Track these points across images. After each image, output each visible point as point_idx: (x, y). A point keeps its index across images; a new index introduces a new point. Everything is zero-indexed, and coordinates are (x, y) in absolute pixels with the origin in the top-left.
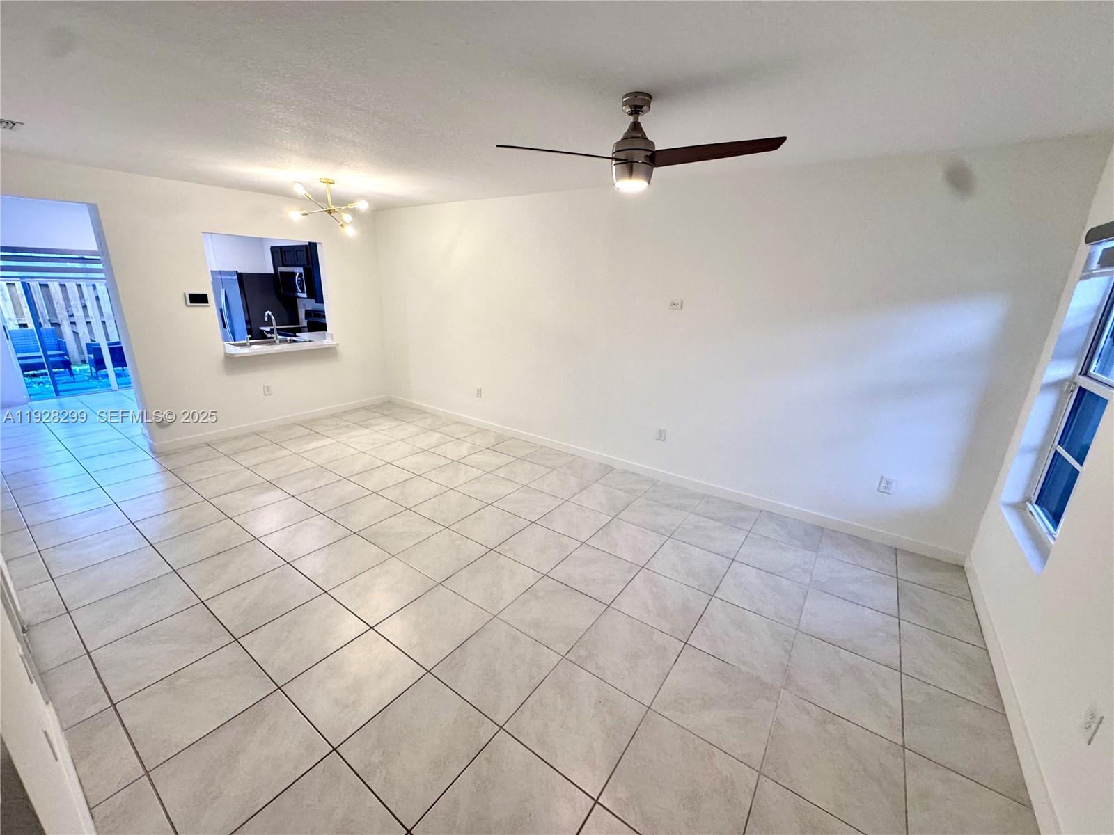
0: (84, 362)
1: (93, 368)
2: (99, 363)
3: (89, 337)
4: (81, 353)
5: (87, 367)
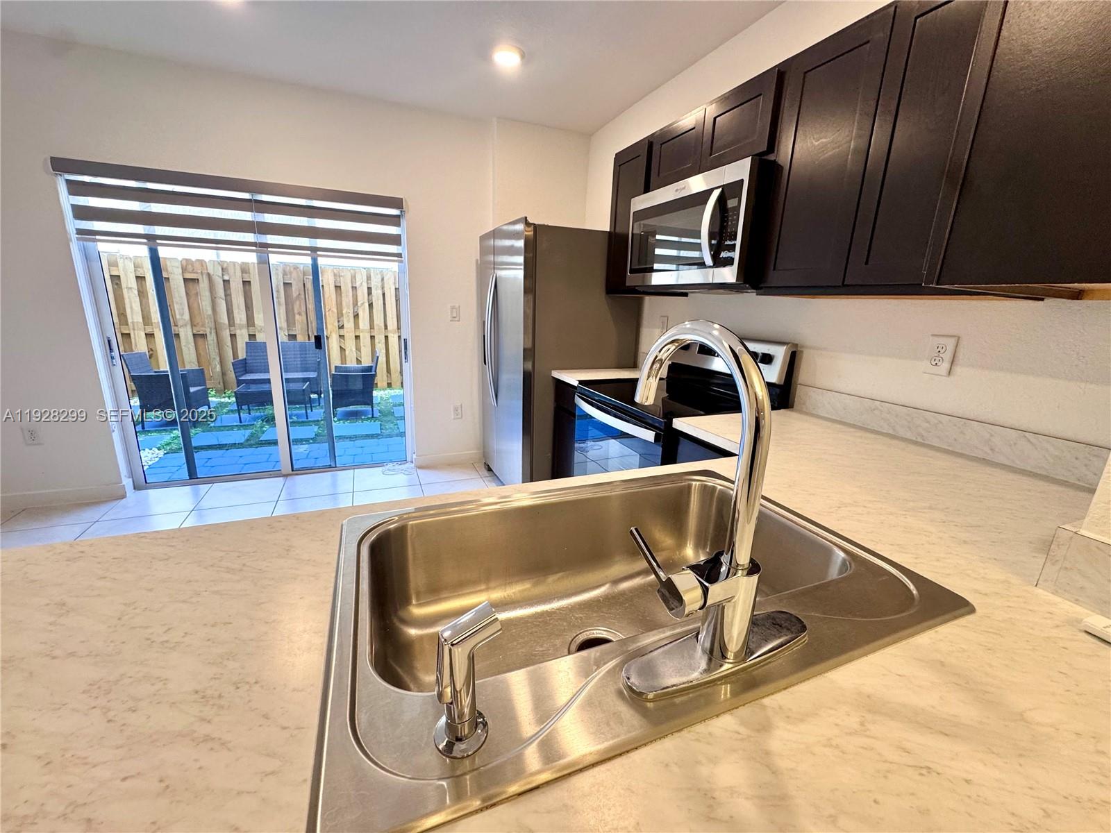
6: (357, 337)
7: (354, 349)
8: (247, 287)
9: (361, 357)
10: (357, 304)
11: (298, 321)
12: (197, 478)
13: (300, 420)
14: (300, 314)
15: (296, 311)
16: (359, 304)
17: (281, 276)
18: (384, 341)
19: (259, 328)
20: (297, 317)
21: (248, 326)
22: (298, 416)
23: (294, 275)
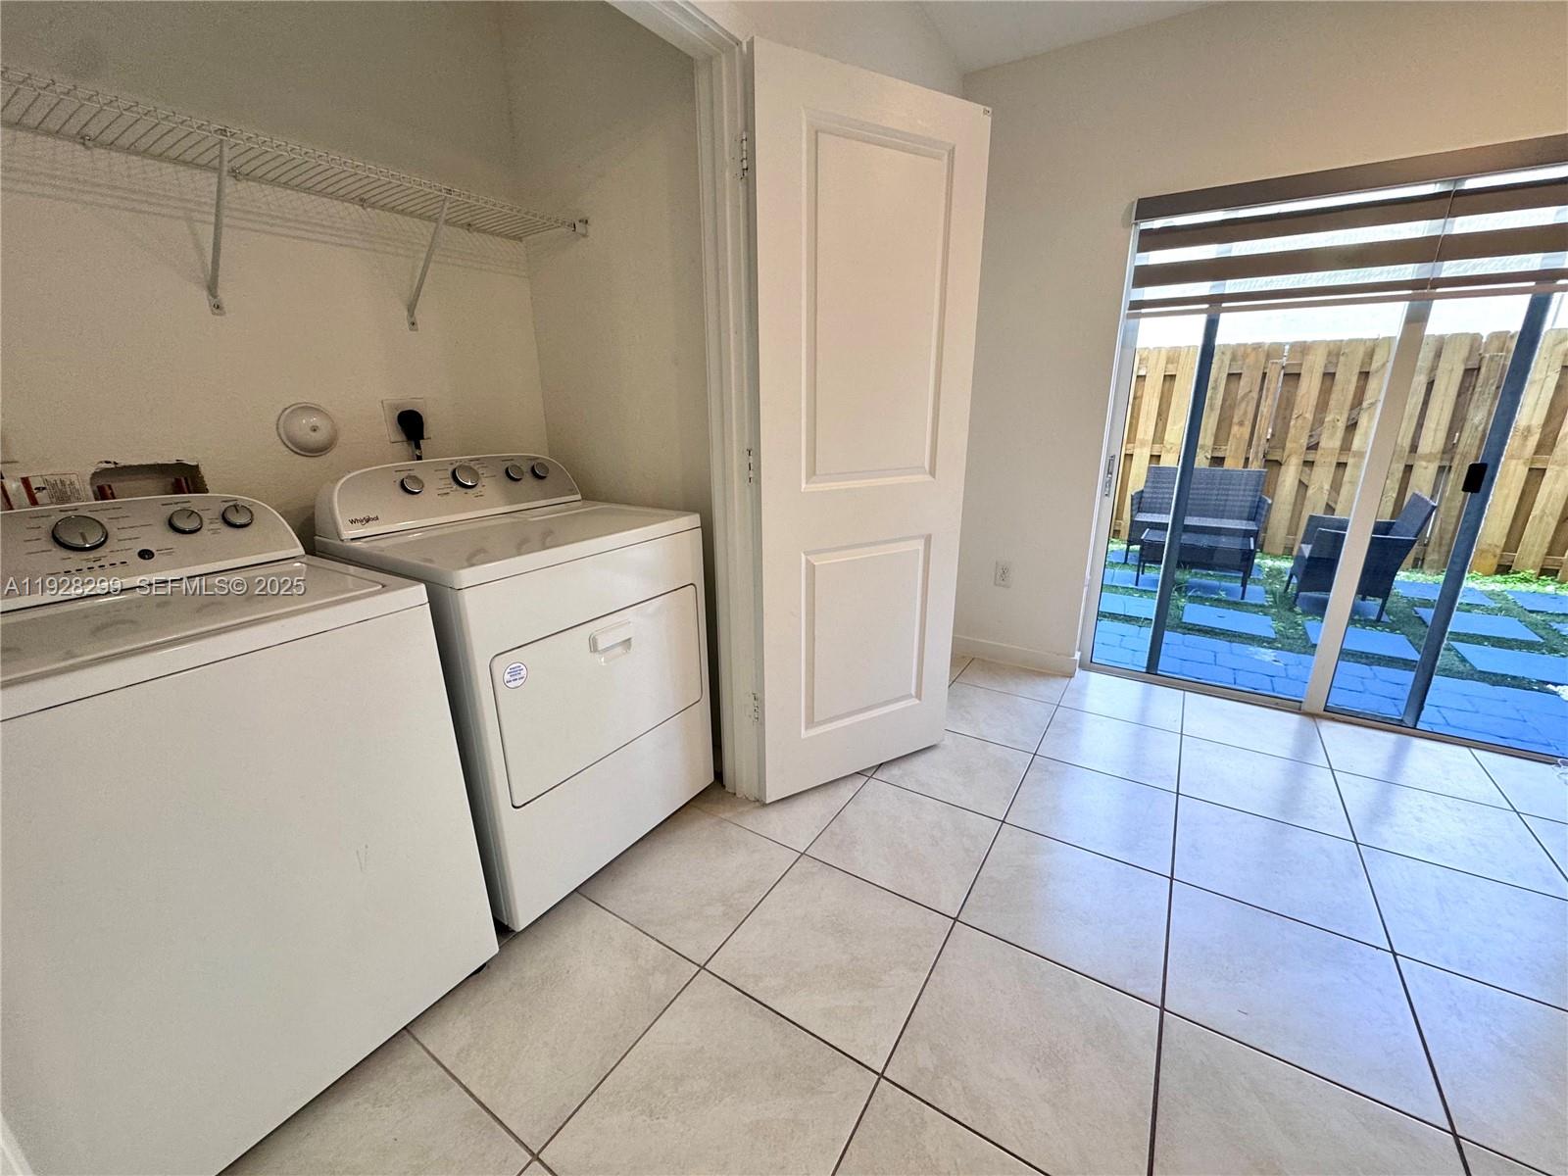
0: (1288, 552)
1: (1294, 580)
2: (1318, 570)
3: (1326, 497)
4: (1292, 530)
5: (1287, 565)
6: (1341, 465)
7: (1327, 487)
8: (1167, 384)
9: (1336, 503)
10: (1360, 403)
11: (1235, 435)
12: (1156, 674)
13: (1231, 599)
14: (1241, 424)
15: (1236, 420)
16: (1365, 404)
17: (1227, 362)
18: (1399, 475)
19: (1169, 447)
20: (1235, 429)
21: (1153, 443)
22: (1228, 591)
23: (1251, 360)
